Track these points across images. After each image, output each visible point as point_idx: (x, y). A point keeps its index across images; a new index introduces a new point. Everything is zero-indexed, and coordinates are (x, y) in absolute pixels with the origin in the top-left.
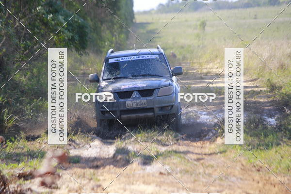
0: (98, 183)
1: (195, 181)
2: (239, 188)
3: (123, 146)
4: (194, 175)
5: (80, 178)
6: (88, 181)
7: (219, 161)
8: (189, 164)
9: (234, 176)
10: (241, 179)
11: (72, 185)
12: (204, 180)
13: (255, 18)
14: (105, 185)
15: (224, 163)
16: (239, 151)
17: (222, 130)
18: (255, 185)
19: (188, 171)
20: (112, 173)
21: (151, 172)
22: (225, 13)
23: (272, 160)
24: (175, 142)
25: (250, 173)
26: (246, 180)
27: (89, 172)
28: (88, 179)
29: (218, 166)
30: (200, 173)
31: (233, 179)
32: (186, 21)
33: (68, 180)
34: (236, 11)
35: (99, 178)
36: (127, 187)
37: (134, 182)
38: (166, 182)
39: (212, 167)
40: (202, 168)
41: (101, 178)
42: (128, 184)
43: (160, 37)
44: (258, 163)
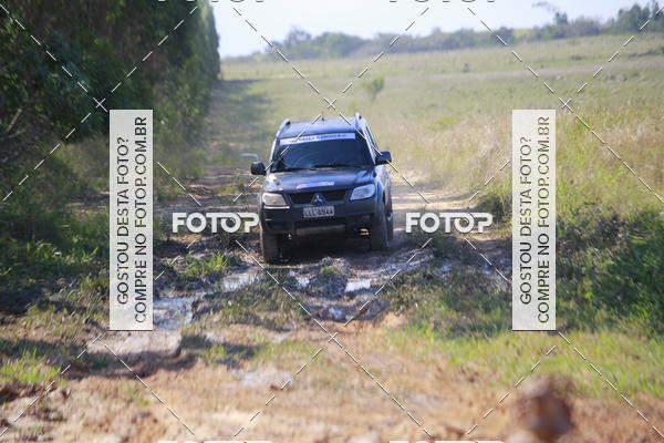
0: (146, 409)
1: (342, 403)
2: (431, 416)
3: (196, 333)
4: (340, 391)
5: (109, 398)
6: (124, 404)
7: (392, 361)
8: (332, 368)
9: (422, 391)
10: (436, 398)
11: (90, 413)
12: (362, 401)
13: (466, 71)
14: (159, 412)
15: (403, 365)
16: (432, 340)
17: (398, 300)
18: (465, 409)
19: (328, 383)
20: (173, 388)
21: (253, 385)
22: (405, 59)
23: (499, 360)
24: (304, 323)
25: (455, 385)
26: (446, 399)
27: (126, 386)
28: (125, 400)
29: (390, 373)
30: (352, 387)
31: (420, 398)
32: (326, 76)
33: (84, 401)
34: (426, 56)
35: (146, 398)
36: (205, 416)
37: (219, 407)
38: (283, 405)
39: (378, 373)
40: (358, 376)
41: (152, 399)
42: (208, 411)
43: (273, 111)
44: (470, 364)
